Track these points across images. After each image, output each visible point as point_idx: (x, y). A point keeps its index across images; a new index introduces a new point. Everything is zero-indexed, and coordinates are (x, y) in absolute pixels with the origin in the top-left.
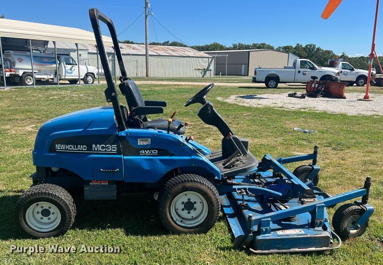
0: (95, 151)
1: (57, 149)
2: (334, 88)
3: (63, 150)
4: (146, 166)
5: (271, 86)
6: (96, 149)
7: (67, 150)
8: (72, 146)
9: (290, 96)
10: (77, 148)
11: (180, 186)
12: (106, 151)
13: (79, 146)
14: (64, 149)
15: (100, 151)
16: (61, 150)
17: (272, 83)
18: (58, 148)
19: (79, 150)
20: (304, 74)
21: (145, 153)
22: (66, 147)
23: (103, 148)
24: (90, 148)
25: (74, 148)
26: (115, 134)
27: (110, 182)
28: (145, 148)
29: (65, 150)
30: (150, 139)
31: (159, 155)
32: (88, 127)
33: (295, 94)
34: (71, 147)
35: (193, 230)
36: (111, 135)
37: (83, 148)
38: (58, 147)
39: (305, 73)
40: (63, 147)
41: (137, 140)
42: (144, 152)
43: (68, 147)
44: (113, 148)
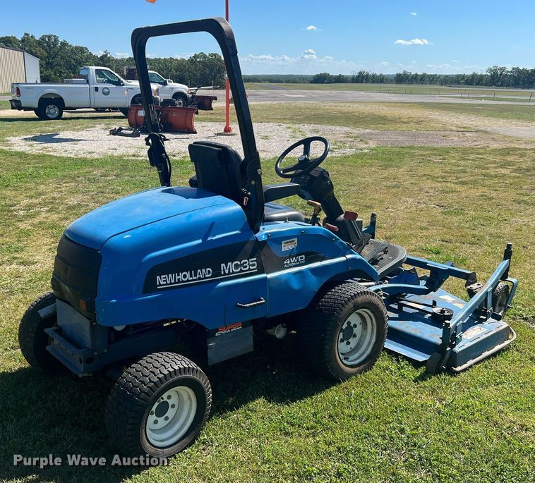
0: (225, 274)
1: (160, 285)
2: (175, 116)
3: (171, 283)
4: (295, 285)
5: (49, 116)
6: (227, 272)
7: (179, 282)
8: (188, 274)
9: (114, 134)
10: (195, 276)
11: (351, 305)
12: (241, 271)
13: (199, 271)
14: (173, 281)
15: (233, 273)
16: (167, 284)
17: (53, 110)
18: (162, 283)
19: (200, 278)
20: (104, 93)
21: (291, 263)
22: (177, 277)
23: (236, 266)
24: (217, 272)
25: (191, 276)
26: (251, 239)
27: (244, 325)
28: (291, 255)
29: (175, 283)
30: (296, 239)
31: (308, 262)
32: (208, 234)
33: (120, 129)
34: (185, 276)
35: (362, 366)
36: (246, 242)
37: (205, 273)
38: (161, 280)
39: (106, 90)
40: (171, 278)
41: (281, 244)
42: (288, 262)
43: (181, 277)
44: (251, 263)
